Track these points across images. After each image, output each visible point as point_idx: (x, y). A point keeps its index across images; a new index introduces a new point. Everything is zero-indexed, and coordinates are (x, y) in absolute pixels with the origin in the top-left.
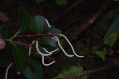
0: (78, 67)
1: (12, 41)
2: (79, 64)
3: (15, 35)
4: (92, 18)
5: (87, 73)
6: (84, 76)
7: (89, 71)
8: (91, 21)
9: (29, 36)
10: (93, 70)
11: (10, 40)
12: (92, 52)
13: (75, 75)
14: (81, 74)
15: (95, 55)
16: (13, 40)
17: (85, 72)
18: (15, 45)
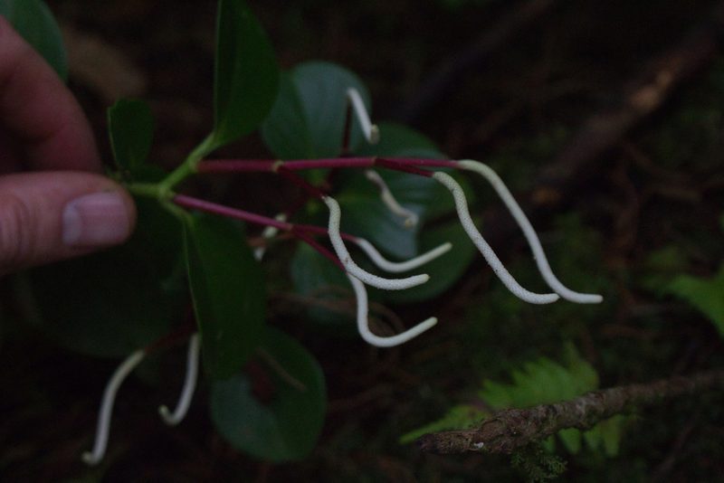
0: (566, 365)
1: (172, 194)
2: (570, 350)
3: (193, 162)
4: (650, 80)
5: (627, 402)
6: (606, 416)
7: (636, 390)
8: (647, 98)
9: (281, 168)
10: (663, 383)
11: (163, 190)
12: (651, 283)
13: (555, 411)
14: (593, 403)
15: (670, 298)
16: (178, 188)
17: (611, 391)
18: (190, 219)
